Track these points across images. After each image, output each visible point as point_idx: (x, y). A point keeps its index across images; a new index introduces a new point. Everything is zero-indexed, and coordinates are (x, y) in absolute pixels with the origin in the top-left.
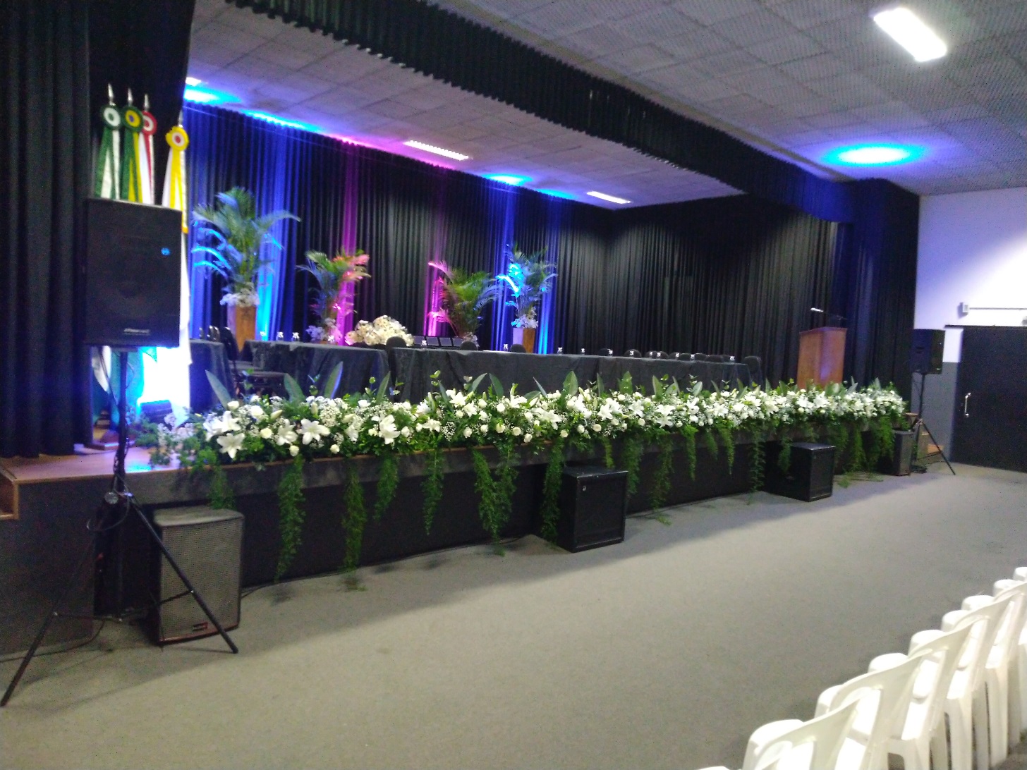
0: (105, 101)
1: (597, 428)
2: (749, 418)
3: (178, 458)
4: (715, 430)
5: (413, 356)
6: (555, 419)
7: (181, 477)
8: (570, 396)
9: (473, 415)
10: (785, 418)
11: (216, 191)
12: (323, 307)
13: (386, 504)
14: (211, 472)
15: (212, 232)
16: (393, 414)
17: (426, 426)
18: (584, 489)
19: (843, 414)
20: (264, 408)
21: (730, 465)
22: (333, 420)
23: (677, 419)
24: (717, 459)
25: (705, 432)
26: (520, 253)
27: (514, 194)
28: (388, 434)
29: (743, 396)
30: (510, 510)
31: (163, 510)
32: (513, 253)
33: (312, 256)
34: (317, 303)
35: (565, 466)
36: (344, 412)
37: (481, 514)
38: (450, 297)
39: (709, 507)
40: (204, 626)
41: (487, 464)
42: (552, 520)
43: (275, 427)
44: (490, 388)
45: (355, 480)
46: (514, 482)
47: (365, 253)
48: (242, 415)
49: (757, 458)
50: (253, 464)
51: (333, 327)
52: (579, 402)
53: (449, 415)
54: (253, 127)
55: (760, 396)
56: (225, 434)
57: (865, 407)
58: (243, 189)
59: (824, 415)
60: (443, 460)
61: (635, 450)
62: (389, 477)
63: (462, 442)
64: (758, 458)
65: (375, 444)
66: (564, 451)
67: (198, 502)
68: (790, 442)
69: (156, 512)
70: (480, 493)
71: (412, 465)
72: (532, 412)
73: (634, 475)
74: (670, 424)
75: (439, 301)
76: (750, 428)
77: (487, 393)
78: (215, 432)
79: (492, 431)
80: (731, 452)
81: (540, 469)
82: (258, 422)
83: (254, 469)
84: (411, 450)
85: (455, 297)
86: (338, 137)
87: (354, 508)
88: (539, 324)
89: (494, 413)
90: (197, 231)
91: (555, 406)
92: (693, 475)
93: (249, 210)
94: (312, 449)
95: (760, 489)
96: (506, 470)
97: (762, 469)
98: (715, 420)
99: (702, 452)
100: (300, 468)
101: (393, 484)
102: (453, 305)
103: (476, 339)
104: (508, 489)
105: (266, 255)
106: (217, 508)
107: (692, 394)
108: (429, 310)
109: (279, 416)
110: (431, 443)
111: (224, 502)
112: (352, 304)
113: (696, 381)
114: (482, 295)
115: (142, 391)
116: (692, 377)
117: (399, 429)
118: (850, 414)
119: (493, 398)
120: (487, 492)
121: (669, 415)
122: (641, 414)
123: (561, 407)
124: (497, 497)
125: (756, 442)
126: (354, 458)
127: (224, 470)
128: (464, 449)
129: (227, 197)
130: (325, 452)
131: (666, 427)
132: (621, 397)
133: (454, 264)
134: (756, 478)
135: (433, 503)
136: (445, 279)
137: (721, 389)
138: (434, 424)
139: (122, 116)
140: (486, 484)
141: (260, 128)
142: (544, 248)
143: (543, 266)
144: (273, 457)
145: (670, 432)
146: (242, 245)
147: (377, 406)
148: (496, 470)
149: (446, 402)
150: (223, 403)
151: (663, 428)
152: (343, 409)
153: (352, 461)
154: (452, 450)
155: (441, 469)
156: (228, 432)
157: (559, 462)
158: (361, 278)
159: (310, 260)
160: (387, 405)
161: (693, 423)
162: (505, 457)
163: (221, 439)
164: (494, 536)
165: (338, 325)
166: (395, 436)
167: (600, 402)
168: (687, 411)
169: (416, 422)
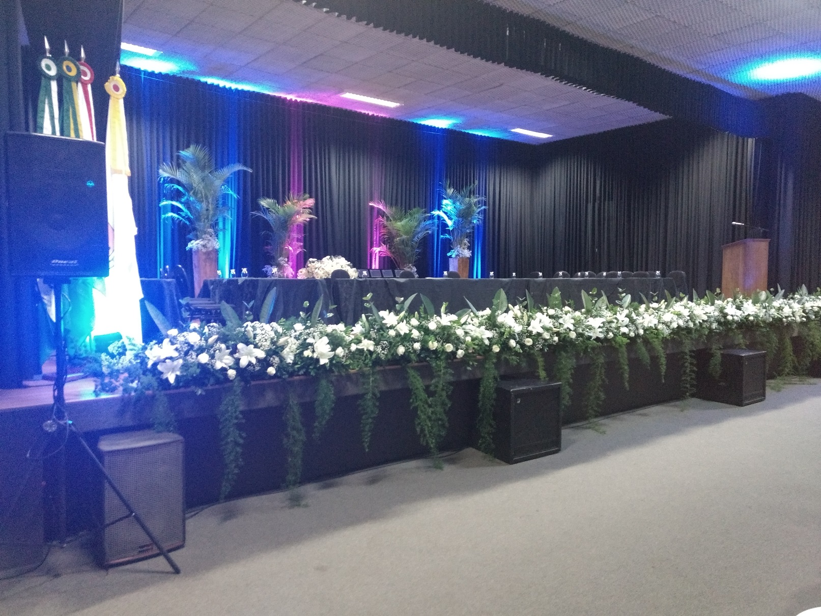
0: (42, 53)
1: (529, 342)
2: (679, 327)
3: (123, 385)
4: (646, 340)
5: (355, 285)
6: (486, 334)
7: (125, 404)
8: (500, 312)
9: (405, 333)
10: (714, 326)
11: (178, 149)
12: (276, 248)
13: (324, 422)
14: (153, 397)
15: (176, 186)
16: (327, 335)
17: (360, 346)
18: (519, 402)
19: (771, 320)
20: (202, 334)
21: (663, 374)
22: (268, 343)
23: (607, 331)
24: (649, 368)
25: (637, 342)
26: (452, 190)
27: (443, 136)
28: (322, 355)
29: (672, 307)
30: (447, 424)
31: (108, 436)
32: (446, 190)
33: (264, 203)
34: (270, 244)
35: (499, 380)
36: (279, 335)
37: (418, 429)
38: (390, 233)
39: (645, 415)
40: (148, 548)
41: (421, 380)
42: (488, 433)
43: (212, 352)
44: (422, 308)
45: (294, 401)
46: (449, 397)
47: (311, 197)
48: (181, 342)
49: (689, 365)
50: (193, 388)
51: (286, 265)
52: (510, 318)
53: (382, 335)
55: (689, 306)
56: (164, 361)
57: (793, 313)
58: (201, 146)
59: (752, 322)
60: (378, 377)
61: (567, 363)
62: (325, 397)
63: (396, 360)
65: (311, 365)
66: (497, 365)
67: (142, 426)
68: (720, 349)
69: (102, 437)
70: (416, 409)
71: (348, 384)
72: (463, 329)
73: (567, 387)
74: (601, 336)
75: (380, 237)
76: (680, 337)
77: (419, 313)
78: (155, 359)
79: (425, 348)
80: (663, 361)
81: (474, 384)
82: (196, 347)
83: (194, 393)
84: (346, 370)
85: (394, 232)
86: (283, 95)
87: (294, 428)
88: (473, 253)
89: (427, 331)
90: (163, 186)
91: (486, 323)
92: (627, 384)
93: (207, 165)
94: (250, 371)
95: (693, 396)
96: (440, 386)
97: (694, 376)
98: (645, 330)
99: (635, 363)
100: (239, 391)
101: (329, 403)
102: (393, 241)
103: (416, 270)
104: (443, 404)
105: (224, 204)
106: (158, 432)
107: (621, 306)
108: (372, 246)
109: (216, 341)
110: (366, 362)
111: (167, 425)
112: (302, 244)
113: (624, 294)
114: (418, 230)
116: (620, 290)
117: (334, 350)
118: (780, 320)
119: (426, 316)
120: (423, 408)
121: (600, 327)
122: (572, 327)
123: (491, 323)
124: (432, 413)
125: (687, 351)
126: (290, 379)
127: (166, 395)
128: (398, 367)
129: (187, 154)
130: (263, 374)
131: (597, 339)
132: (551, 312)
133: (391, 203)
134: (688, 386)
135: (370, 420)
136: (385, 217)
137: (651, 300)
138: (368, 344)
139: (59, 66)
140: (421, 400)
141: (213, 92)
142: (474, 183)
143: (474, 200)
144: (212, 381)
145: (602, 343)
146: (202, 197)
147: (312, 329)
148: (431, 386)
149: (379, 323)
150: (163, 331)
151: (594, 340)
152: (279, 333)
153: (289, 383)
154: (387, 368)
155: (377, 387)
156: (167, 358)
157: (492, 376)
158: (308, 220)
159: (263, 206)
160: (321, 327)
161: (624, 334)
162: (439, 373)
163: (161, 365)
164: (432, 450)
165: (290, 263)
166: (329, 356)
167: (530, 317)
168: (617, 323)
169: (351, 342)
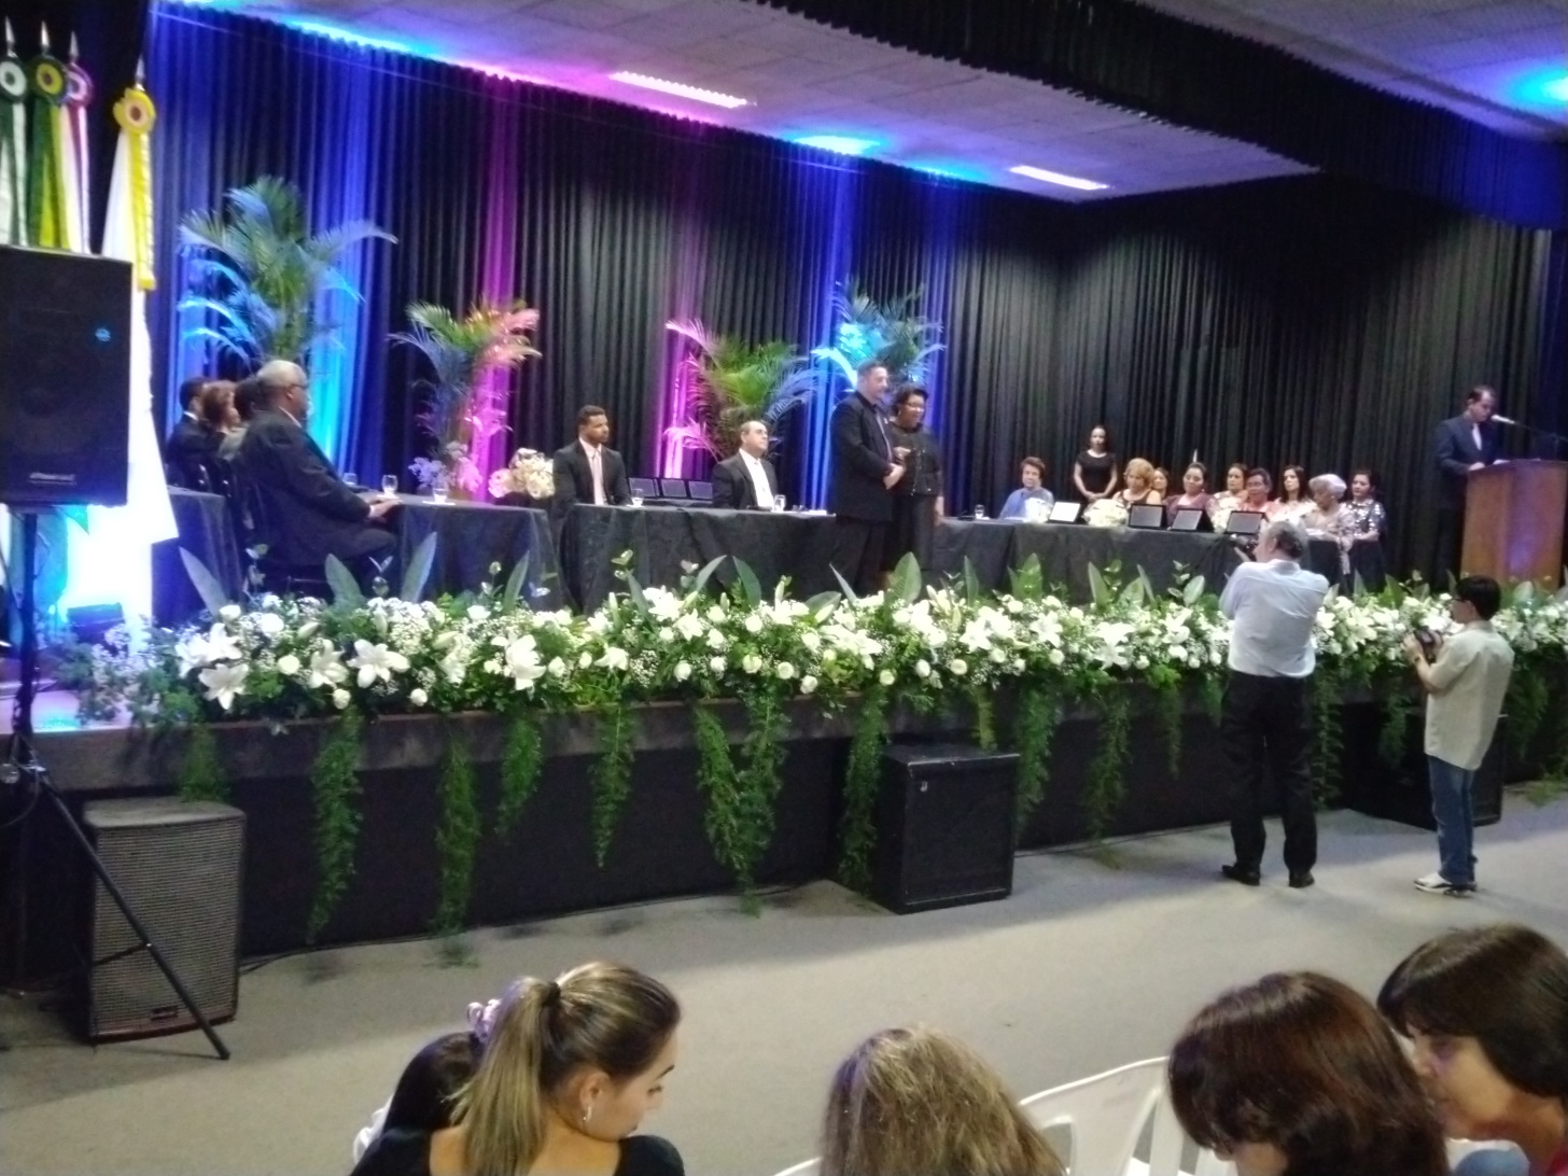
1: (959, 667)
3: (130, 708)
6: (869, 648)
7: (132, 741)
8: (902, 602)
9: (694, 637)
10: (1392, 653)
11: (227, 185)
12: (444, 419)
13: (518, 803)
14: (188, 733)
15: (217, 267)
16: (535, 632)
17: (600, 661)
18: (923, 788)
19: (1534, 646)
20: (287, 619)
22: (416, 641)
23: (1137, 652)
25: (1203, 678)
26: (866, 300)
27: (852, 175)
28: (522, 671)
30: (773, 826)
31: (101, 804)
32: (850, 300)
33: (421, 315)
34: (430, 410)
35: (889, 741)
36: (437, 628)
37: (711, 832)
38: (711, 396)
40: (172, 1013)
41: (722, 734)
42: (860, 850)
43: (306, 654)
44: (737, 586)
45: (460, 758)
46: (778, 771)
47: (530, 305)
48: (246, 631)
50: (265, 721)
51: (464, 460)
52: (921, 615)
53: (646, 636)
54: (301, 50)
55: (1336, 607)
56: (213, 665)
58: (281, 180)
60: (634, 723)
61: (1041, 715)
62: (524, 754)
63: (673, 690)
64: (1327, 738)
65: (496, 690)
66: (889, 712)
67: (162, 789)
68: (1405, 704)
69: (91, 804)
70: (708, 789)
71: (572, 732)
72: (820, 634)
73: (1036, 764)
74: (1123, 662)
75: (687, 404)
77: (730, 597)
78: (196, 662)
79: (734, 670)
81: (840, 747)
82: (275, 643)
83: (267, 731)
84: (570, 704)
85: (721, 396)
86: (477, 66)
87: (457, 812)
89: (744, 635)
90: (190, 266)
91: (871, 623)
92: (1174, 768)
93: (292, 222)
94: (377, 695)
96: (762, 745)
97: (1336, 760)
99: (1196, 723)
100: (354, 733)
101: (531, 767)
102: (717, 413)
104: (766, 785)
105: (328, 314)
107: (1179, 602)
108: (667, 423)
109: (315, 633)
110: (610, 691)
112: (504, 414)
113: (1189, 575)
114: (779, 391)
115: (65, 586)
116: (1179, 566)
117: (545, 662)
119: (741, 604)
120: (722, 790)
121: (1120, 643)
122: (1057, 642)
123: (882, 625)
124: (743, 801)
125: (1322, 705)
126: (455, 716)
127: (213, 732)
128: (678, 703)
129: (249, 198)
130: (400, 702)
131: (1115, 670)
132: (1015, 606)
133: (719, 326)
134: (1322, 780)
135: (611, 807)
136: (702, 358)
138: (617, 656)
139: (30, 75)
140: (719, 773)
141: (317, 54)
142: (918, 287)
143: (915, 327)
144: (302, 709)
145: (1124, 678)
146: (278, 296)
147: (504, 618)
148: (742, 746)
149: (643, 612)
150: (211, 608)
151: (1107, 670)
152: (437, 623)
153: (454, 722)
154: (654, 704)
155: (630, 741)
156: (219, 661)
157: (875, 733)
158: (522, 358)
159: (418, 323)
160: (521, 615)
161: (1176, 663)
162: (761, 721)
163: (207, 674)
164: (741, 878)
165: (474, 456)
166: (534, 674)
167: (969, 615)
168: (1161, 636)
169: (581, 650)
